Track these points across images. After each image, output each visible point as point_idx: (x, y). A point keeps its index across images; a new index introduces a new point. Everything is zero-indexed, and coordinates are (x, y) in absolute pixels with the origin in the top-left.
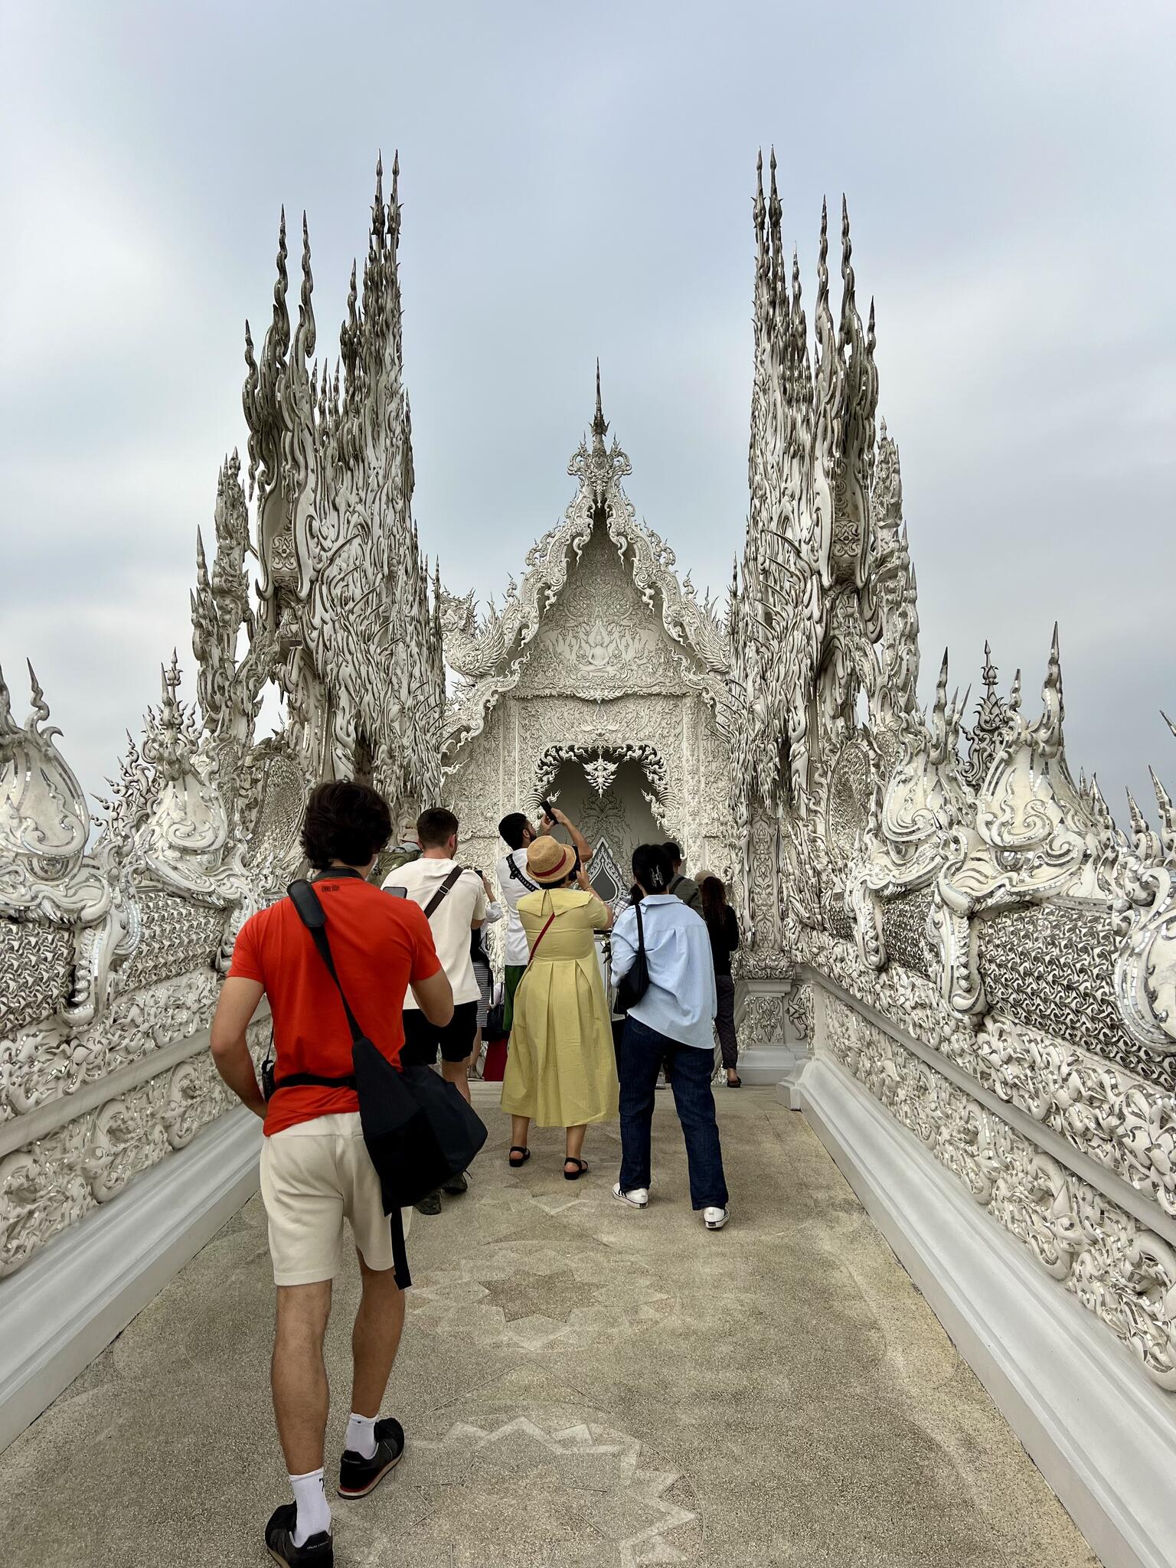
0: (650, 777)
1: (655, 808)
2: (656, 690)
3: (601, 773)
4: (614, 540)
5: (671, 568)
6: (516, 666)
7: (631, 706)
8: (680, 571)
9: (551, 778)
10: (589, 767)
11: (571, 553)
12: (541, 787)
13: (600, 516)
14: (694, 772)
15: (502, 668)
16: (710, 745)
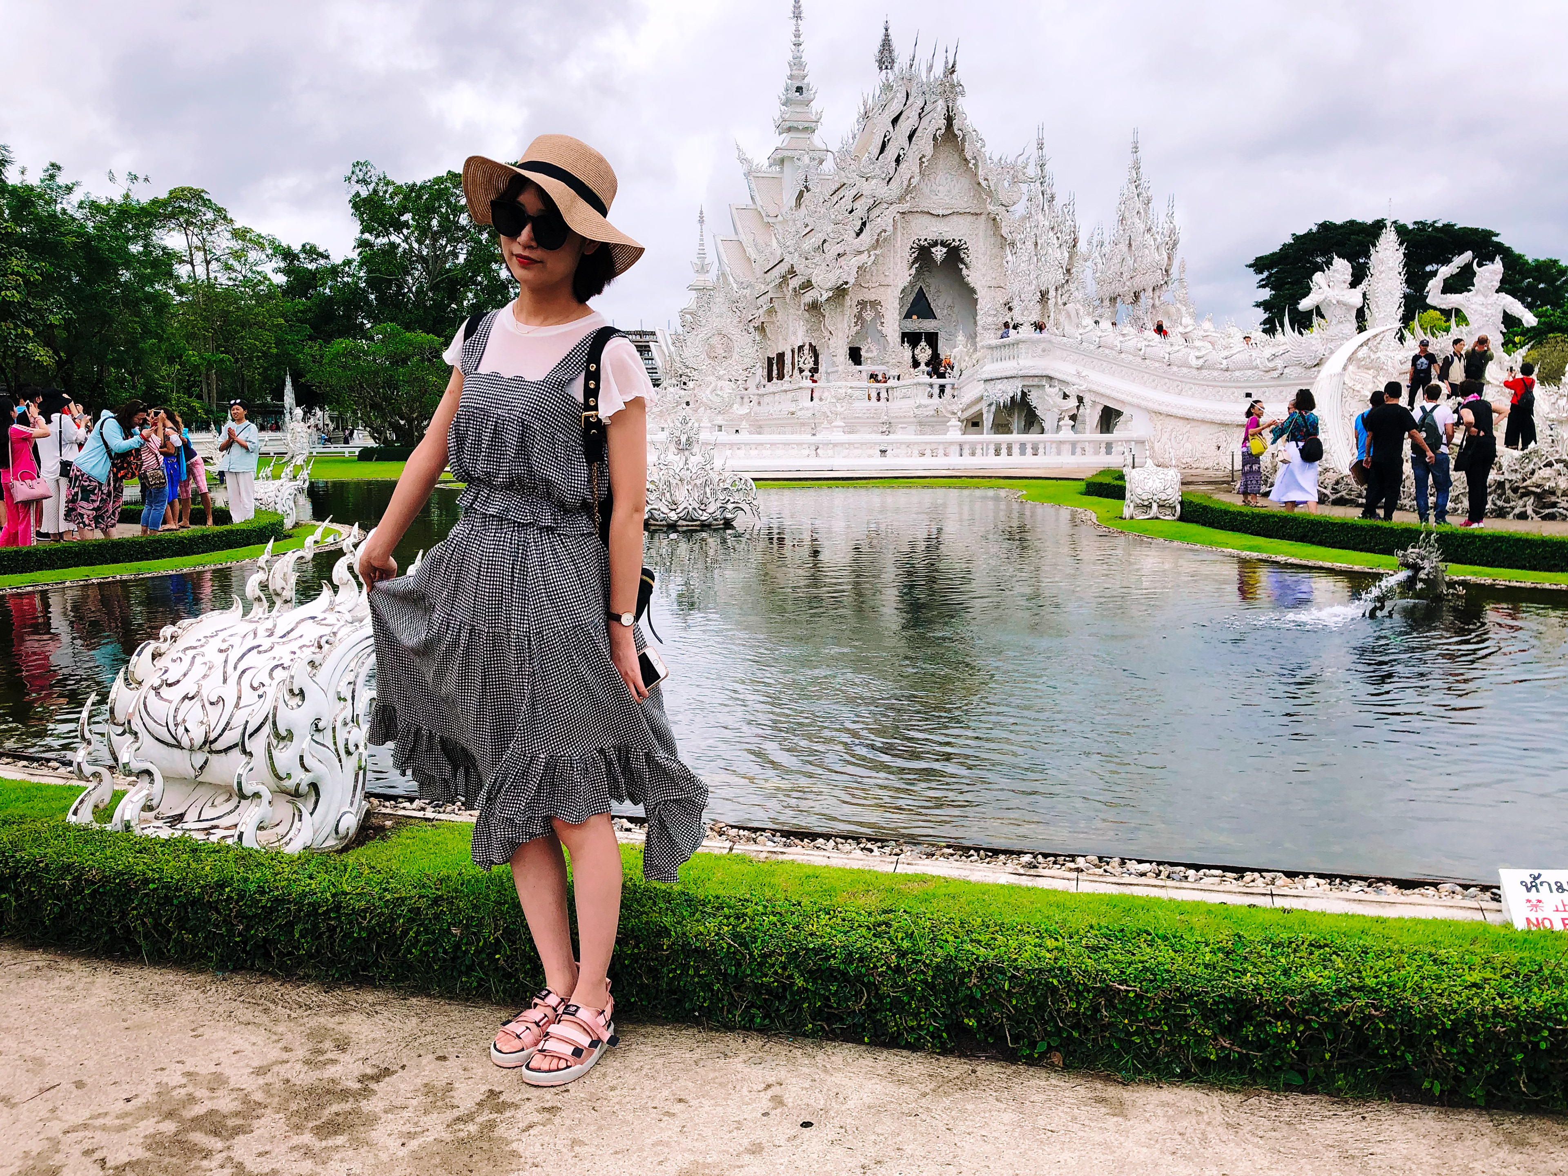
0: (963, 256)
1: (965, 272)
2: (967, 210)
3: (939, 253)
4: (956, 132)
5: (983, 150)
6: (908, 198)
7: (955, 218)
8: (987, 151)
9: (916, 255)
10: (933, 250)
11: (935, 138)
12: (911, 259)
13: (949, 120)
14: (984, 254)
15: (901, 199)
16: (992, 240)
